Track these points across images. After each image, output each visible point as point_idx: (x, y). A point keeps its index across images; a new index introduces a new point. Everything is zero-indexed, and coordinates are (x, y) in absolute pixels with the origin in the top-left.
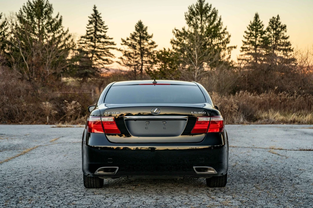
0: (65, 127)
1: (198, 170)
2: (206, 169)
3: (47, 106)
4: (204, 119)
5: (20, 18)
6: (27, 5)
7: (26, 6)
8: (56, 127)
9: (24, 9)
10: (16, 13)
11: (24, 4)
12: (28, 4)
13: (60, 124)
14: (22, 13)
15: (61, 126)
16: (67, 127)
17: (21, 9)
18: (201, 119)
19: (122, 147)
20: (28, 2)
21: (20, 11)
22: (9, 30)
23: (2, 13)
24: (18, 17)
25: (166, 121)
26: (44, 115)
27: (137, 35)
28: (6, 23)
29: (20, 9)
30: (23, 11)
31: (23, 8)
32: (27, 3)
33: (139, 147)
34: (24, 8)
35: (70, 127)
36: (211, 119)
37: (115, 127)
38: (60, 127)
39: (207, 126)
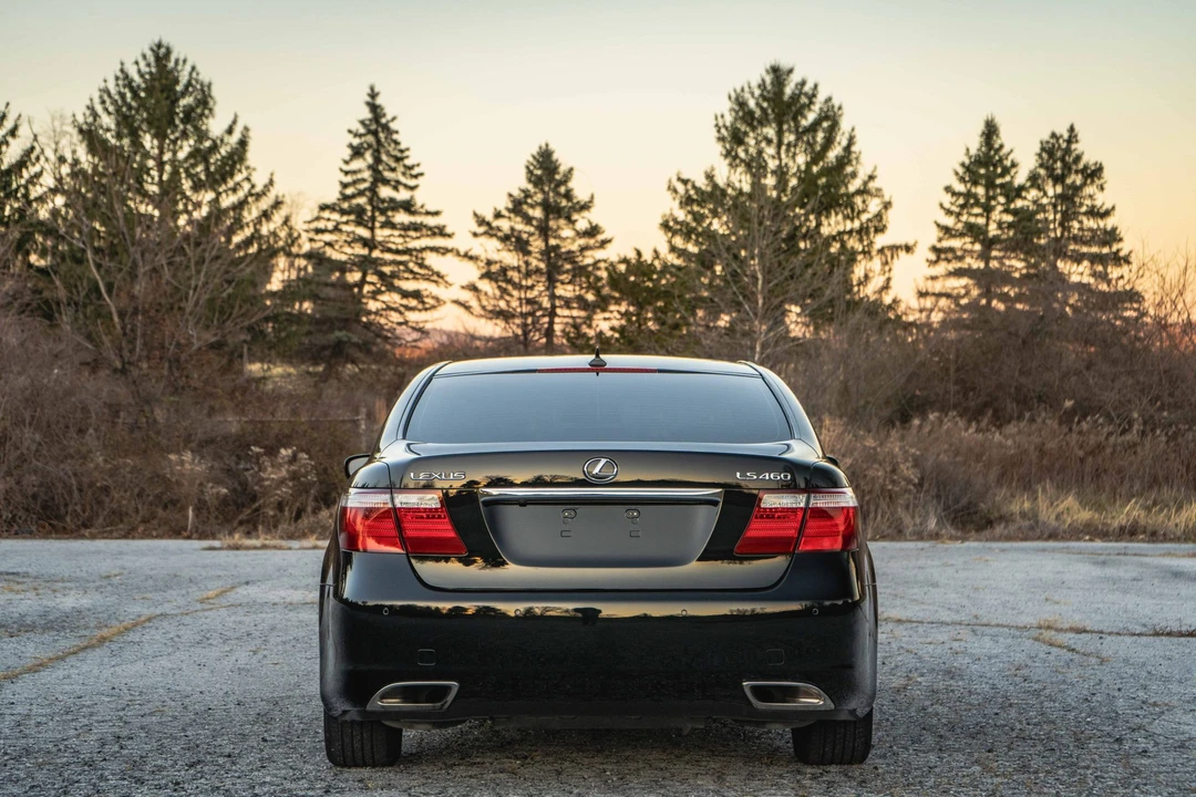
0: (255, 548)
1: (761, 693)
2: (792, 694)
3: (187, 466)
4: (785, 501)
5: (90, 135)
6: (117, 85)
7: (113, 91)
8: (221, 549)
9: (103, 102)
10: (74, 116)
11: (105, 81)
12: (120, 82)
13: (237, 536)
14: (95, 115)
15: (240, 543)
16: (264, 547)
17: (91, 100)
18: (771, 501)
19: (471, 606)
20: (119, 74)
21: (88, 108)
22: (48, 181)
23: (20, 116)
24: (81, 131)
25: (639, 507)
26: (175, 504)
27: (535, 199)
28: (33, 156)
29: (88, 103)
30: (99, 109)
31: (101, 97)
32: (117, 78)
33: (538, 607)
34: (106, 97)
35: (275, 547)
36: (812, 501)
37: (445, 530)
38: (237, 548)
39: (797, 525)
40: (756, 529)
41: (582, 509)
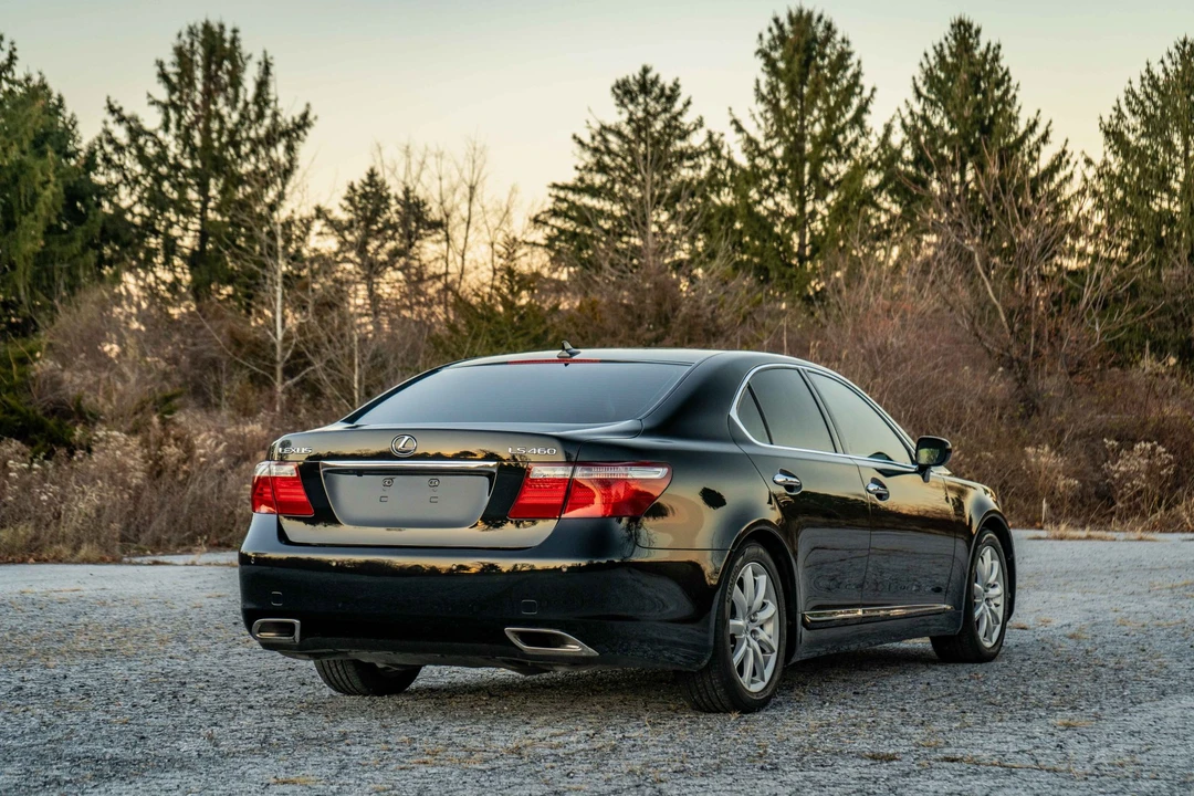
0: (1080, 539)
2: (561, 642)
3: (1043, 459)
4: (557, 473)
5: (1114, 136)
6: (1143, 85)
7: (1138, 91)
8: (1047, 538)
9: (1129, 103)
10: (1101, 118)
11: (1130, 82)
12: (1146, 83)
13: (1063, 527)
14: (1121, 116)
15: (1064, 533)
17: (1118, 102)
18: (539, 472)
20: (1145, 74)
21: (1115, 109)
22: (1077, 185)
23: (1051, 122)
24: (1107, 133)
25: (440, 478)
26: (1033, 497)
28: (1064, 160)
29: (1115, 104)
30: (1125, 110)
31: (1127, 98)
32: (1143, 79)
34: (1131, 98)
37: (300, 495)
38: (1062, 538)
39: (563, 494)
40: (529, 498)
41: (398, 479)
